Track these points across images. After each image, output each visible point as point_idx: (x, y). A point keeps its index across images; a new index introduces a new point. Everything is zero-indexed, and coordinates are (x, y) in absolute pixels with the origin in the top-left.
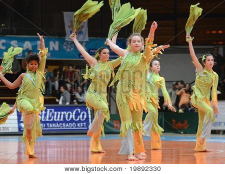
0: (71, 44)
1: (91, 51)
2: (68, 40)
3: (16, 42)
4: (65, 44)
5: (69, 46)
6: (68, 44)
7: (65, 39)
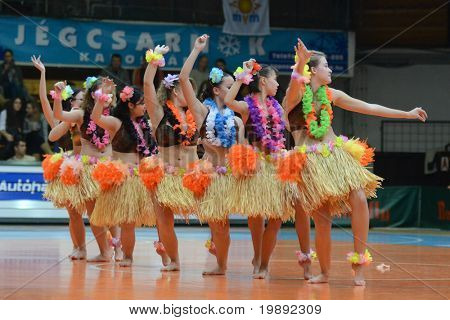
0: (233, 41)
1: (274, 55)
2: (228, 32)
3: (122, 34)
4: (223, 39)
5: (229, 45)
6: (227, 39)
7: (221, 29)
